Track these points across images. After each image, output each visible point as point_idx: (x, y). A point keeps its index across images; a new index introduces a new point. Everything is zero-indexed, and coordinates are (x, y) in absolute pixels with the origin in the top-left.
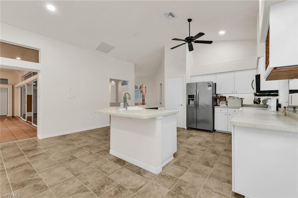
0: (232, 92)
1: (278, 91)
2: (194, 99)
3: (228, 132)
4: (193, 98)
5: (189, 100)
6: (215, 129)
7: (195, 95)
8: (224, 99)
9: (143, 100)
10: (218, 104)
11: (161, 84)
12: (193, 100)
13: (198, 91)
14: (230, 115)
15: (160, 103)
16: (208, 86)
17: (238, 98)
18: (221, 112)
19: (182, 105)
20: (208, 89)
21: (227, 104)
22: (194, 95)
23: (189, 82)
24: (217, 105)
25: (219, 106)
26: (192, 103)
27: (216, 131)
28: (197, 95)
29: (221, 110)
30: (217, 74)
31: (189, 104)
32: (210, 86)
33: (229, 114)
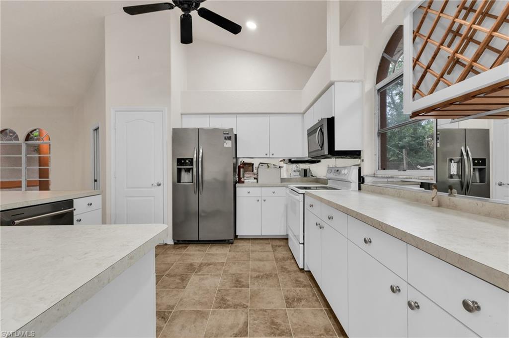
0: (267, 154)
1: (359, 152)
2: (192, 169)
3: (262, 236)
4: (191, 167)
5: (179, 171)
6: (237, 234)
7: (195, 160)
8: (251, 168)
9: (44, 173)
10: (242, 180)
11: (96, 130)
12: (188, 170)
13: (201, 151)
14: (265, 200)
15: (96, 181)
16: (225, 138)
17: (275, 167)
18: (249, 195)
19: (159, 185)
20: (226, 145)
21: (256, 179)
22: (192, 159)
23: (178, 126)
24: (240, 181)
25: (243, 182)
26: (186, 177)
27: (238, 237)
28: (200, 159)
29: (249, 192)
30: (238, 115)
31: (179, 180)
32: (230, 138)
33: (263, 198)
